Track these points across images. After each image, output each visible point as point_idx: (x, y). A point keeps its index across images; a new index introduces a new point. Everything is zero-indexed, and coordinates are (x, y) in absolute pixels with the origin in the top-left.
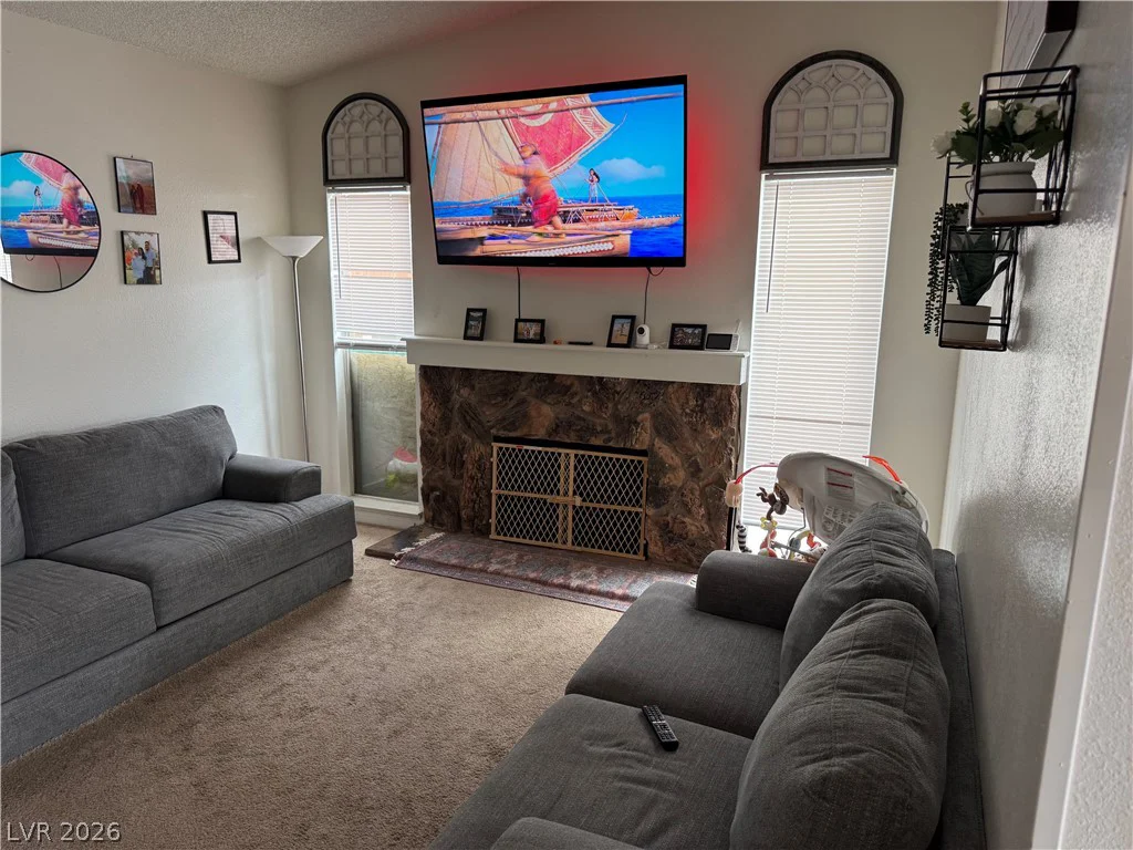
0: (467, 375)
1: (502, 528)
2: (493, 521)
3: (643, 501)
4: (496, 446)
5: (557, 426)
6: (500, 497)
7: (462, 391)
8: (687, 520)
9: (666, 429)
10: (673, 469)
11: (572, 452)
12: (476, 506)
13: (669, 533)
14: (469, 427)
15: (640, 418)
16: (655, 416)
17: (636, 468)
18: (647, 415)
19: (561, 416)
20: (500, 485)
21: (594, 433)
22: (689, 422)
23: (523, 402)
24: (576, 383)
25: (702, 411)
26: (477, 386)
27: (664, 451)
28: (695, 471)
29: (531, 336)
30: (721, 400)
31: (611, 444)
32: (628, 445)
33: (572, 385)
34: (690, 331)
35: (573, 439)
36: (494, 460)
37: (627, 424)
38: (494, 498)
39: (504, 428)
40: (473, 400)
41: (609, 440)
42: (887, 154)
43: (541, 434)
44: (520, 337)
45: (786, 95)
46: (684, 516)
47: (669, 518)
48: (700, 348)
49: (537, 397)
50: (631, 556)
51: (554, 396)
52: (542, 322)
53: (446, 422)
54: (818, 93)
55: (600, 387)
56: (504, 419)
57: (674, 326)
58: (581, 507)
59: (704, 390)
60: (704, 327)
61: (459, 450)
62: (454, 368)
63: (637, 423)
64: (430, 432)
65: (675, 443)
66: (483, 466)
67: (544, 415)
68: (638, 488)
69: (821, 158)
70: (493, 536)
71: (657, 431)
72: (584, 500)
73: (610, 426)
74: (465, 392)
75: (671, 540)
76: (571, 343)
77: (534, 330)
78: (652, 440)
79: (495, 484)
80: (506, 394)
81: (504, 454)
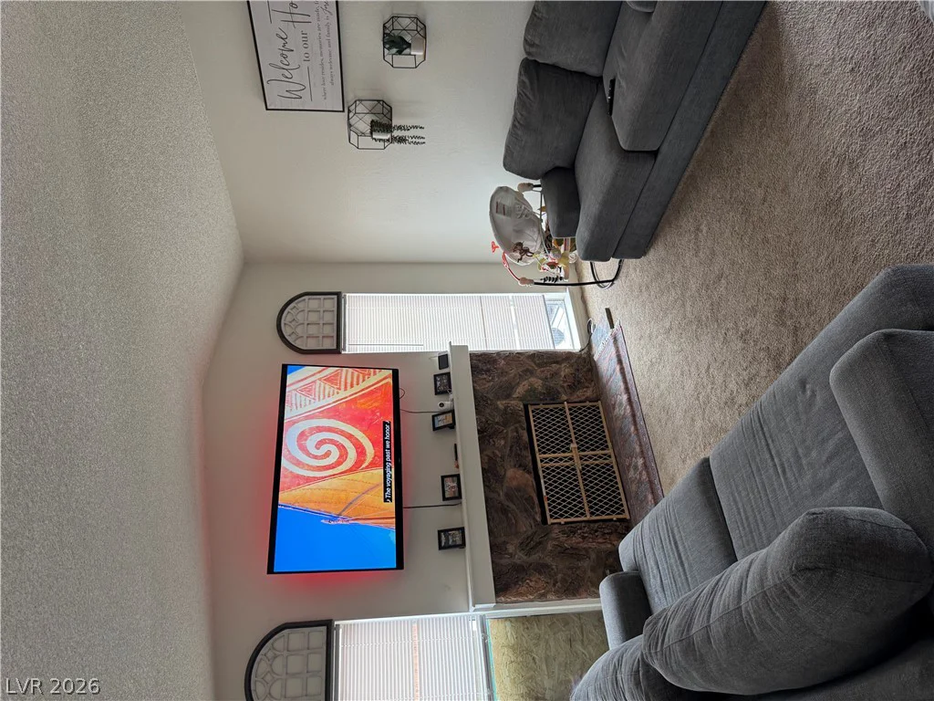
0: (496, 549)
1: (618, 508)
2: (614, 517)
3: (560, 406)
4: (550, 521)
5: (520, 466)
6: (592, 514)
7: (511, 551)
8: (563, 374)
9: (507, 391)
10: (531, 385)
11: (539, 457)
12: (606, 531)
13: (575, 385)
14: (540, 543)
15: (501, 407)
16: (498, 399)
17: (538, 414)
18: (499, 403)
19: (512, 463)
20: (582, 514)
21: (519, 438)
22: (498, 377)
23: (508, 496)
24: (485, 453)
25: (488, 370)
26: (503, 539)
27: (520, 390)
28: (529, 372)
29: (455, 484)
30: (479, 360)
31: (525, 426)
32: (523, 413)
33: (487, 456)
34: (438, 383)
35: (527, 454)
36: (562, 521)
37: (508, 415)
38: (594, 518)
39: (533, 508)
40: (516, 542)
41: (521, 427)
42: (335, 297)
43: (530, 479)
44: (457, 495)
45: (298, 344)
46: (561, 376)
47: (565, 385)
48: (448, 374)
49: (502, 482)
50: (601, 410)
51: (498, 469)
52: (443, 478)
53: (541, 568)
54: (299, 330)
55: (485, 435)
56: (526, 511)
57: (437, 393)
58: (577, 443)
59: (475, 370)
60: (435, 376)
61: (563, 552)
62: (493, 562)
63: (506, 408)
64: (554, 585)
65: (513, 384)
66: (571, 529)
67: (514, 476)
68: (551, 410)
69: (335, 325)
70: (626, 515)
71: (508, 396)
72: (571, 441)
73: (513, 427)
74: (511, 549)
75: (579, 382)
76: (457, 459)
77: (450, 483)
78: (514, 399)
79: (583, 518)
80: (505, 511)
81: (556, 513)
